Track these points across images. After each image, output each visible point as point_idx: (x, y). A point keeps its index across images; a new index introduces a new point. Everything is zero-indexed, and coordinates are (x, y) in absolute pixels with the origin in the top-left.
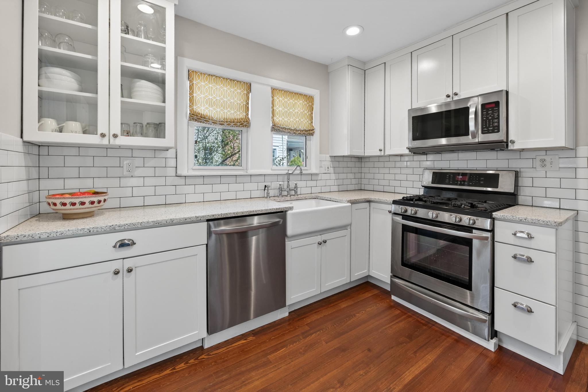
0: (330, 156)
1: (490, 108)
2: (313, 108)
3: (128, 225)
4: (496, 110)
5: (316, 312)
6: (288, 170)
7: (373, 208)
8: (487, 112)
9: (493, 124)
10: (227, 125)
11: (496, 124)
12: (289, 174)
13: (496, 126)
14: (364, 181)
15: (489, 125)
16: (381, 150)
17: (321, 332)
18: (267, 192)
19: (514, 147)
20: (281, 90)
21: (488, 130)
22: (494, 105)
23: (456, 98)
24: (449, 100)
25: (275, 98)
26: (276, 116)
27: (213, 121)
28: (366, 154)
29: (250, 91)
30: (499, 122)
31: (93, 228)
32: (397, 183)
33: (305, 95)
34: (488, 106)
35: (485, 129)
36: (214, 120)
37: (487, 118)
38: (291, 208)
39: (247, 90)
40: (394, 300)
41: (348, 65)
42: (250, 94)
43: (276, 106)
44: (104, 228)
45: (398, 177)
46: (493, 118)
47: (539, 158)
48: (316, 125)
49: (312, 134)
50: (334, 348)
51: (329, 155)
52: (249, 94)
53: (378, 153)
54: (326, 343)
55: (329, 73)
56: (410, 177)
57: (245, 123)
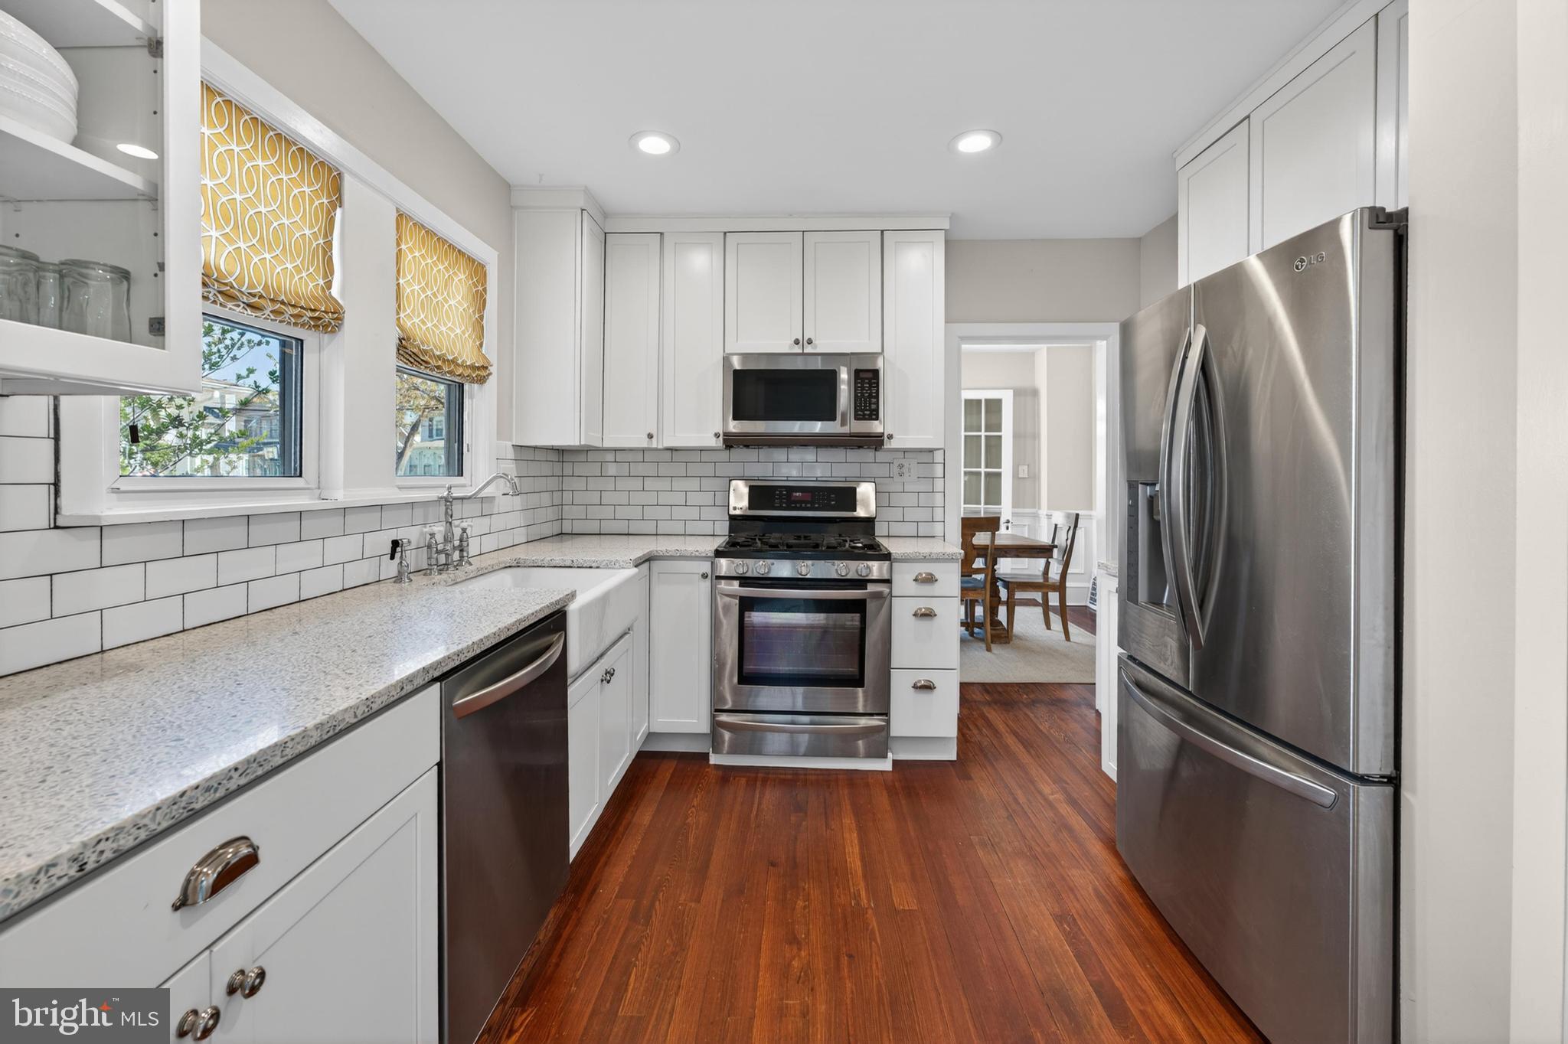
0: (513, 446)
1: (867, 379)
2: (485, 300)
3: (240, 772)
4: (874, 383)
5: (606, 864)
6: (450, 488)
7: (659, 573)
8: (862, 385)
9: (870, 406)
10: (271, 312)
11: (873, 407)
12: (448, 501)
13: (874, 410)
14: (569, 512)
15: (865, 406)
16: (650, 436)
17: (663, 891)
18: (401, 562)
19: (890, 445)
20: (419, 226)
21: (864, 415)
22: (870, 375)
23: (809, 349)
24: (797, 350)
25: (403, 247)
26: (405, 310)
27: (224, 289)
28: (607, 444)
29: (340, 199)
30: (877, 404)
31: (99, 841)
32: (662, 513)
33: (469, 257)
34: (862, 375)
35: (859, 413)
36: (226, 284)
37: (863, 394)
38: (572, 596)
39: (329, 196)
40: (717, 763)
41: (582, 210)
42: (339, 211)
43: (405, 276)
44: (146, 821)
45: (664, 498)
46: (870, 396)
47: (896, 463)
48: (491, 351)
49: (482, 380)
50: (719, 902)
51: (509, 444)
52: (335, 210)
53: (644, 443)
54: (699, 901)
55: (512, 207)
56: (693, 499)
57: (328, 317)
